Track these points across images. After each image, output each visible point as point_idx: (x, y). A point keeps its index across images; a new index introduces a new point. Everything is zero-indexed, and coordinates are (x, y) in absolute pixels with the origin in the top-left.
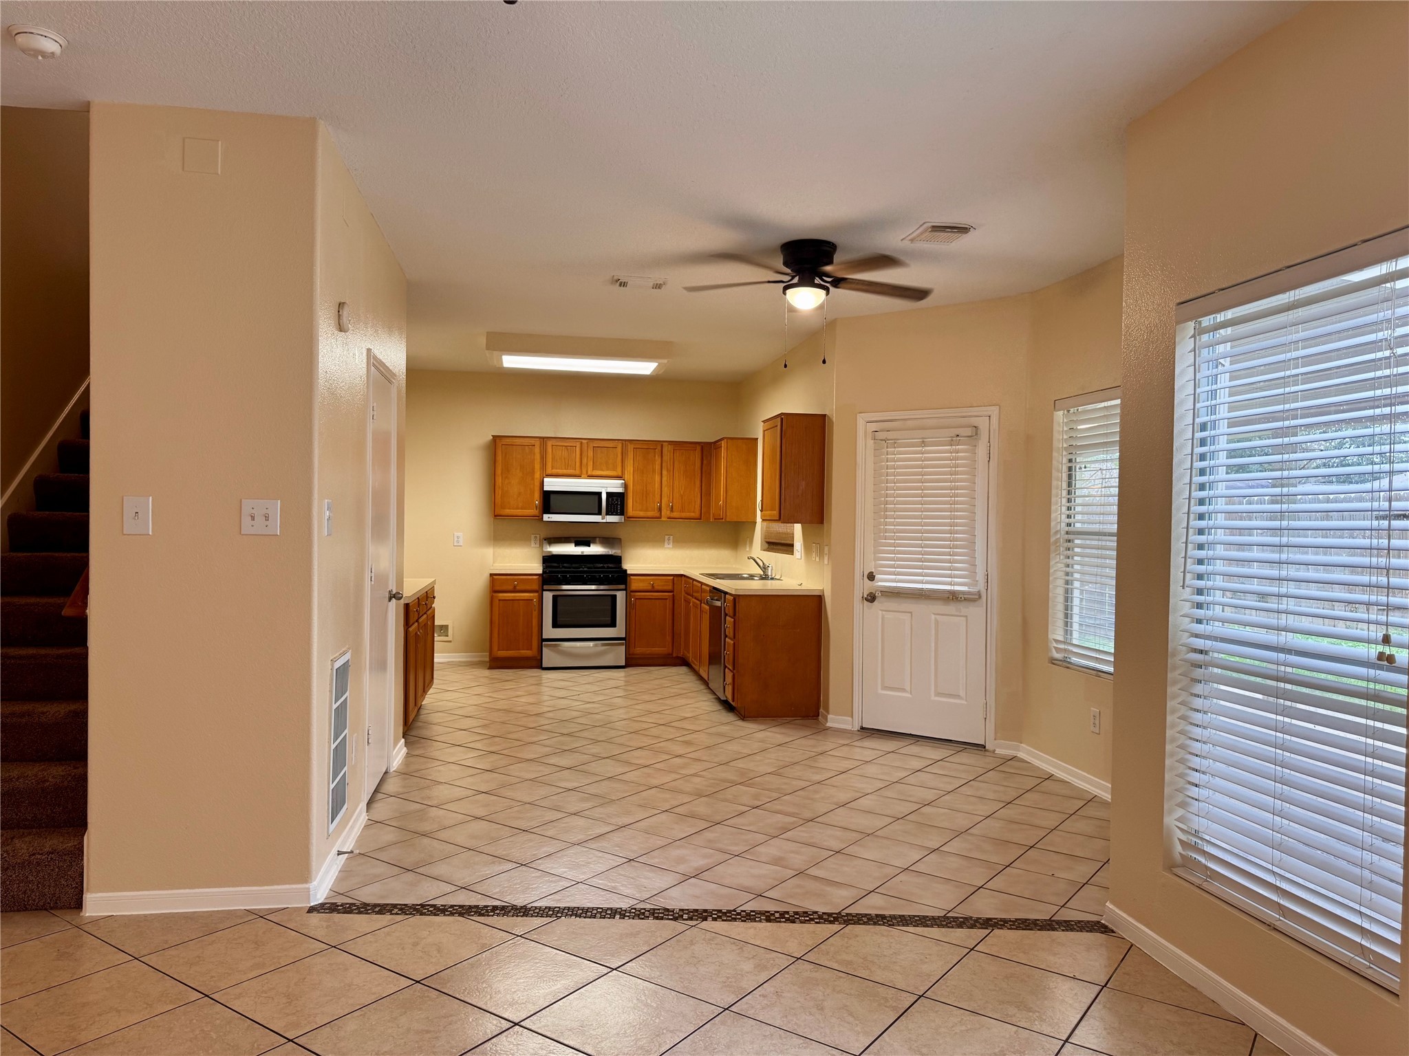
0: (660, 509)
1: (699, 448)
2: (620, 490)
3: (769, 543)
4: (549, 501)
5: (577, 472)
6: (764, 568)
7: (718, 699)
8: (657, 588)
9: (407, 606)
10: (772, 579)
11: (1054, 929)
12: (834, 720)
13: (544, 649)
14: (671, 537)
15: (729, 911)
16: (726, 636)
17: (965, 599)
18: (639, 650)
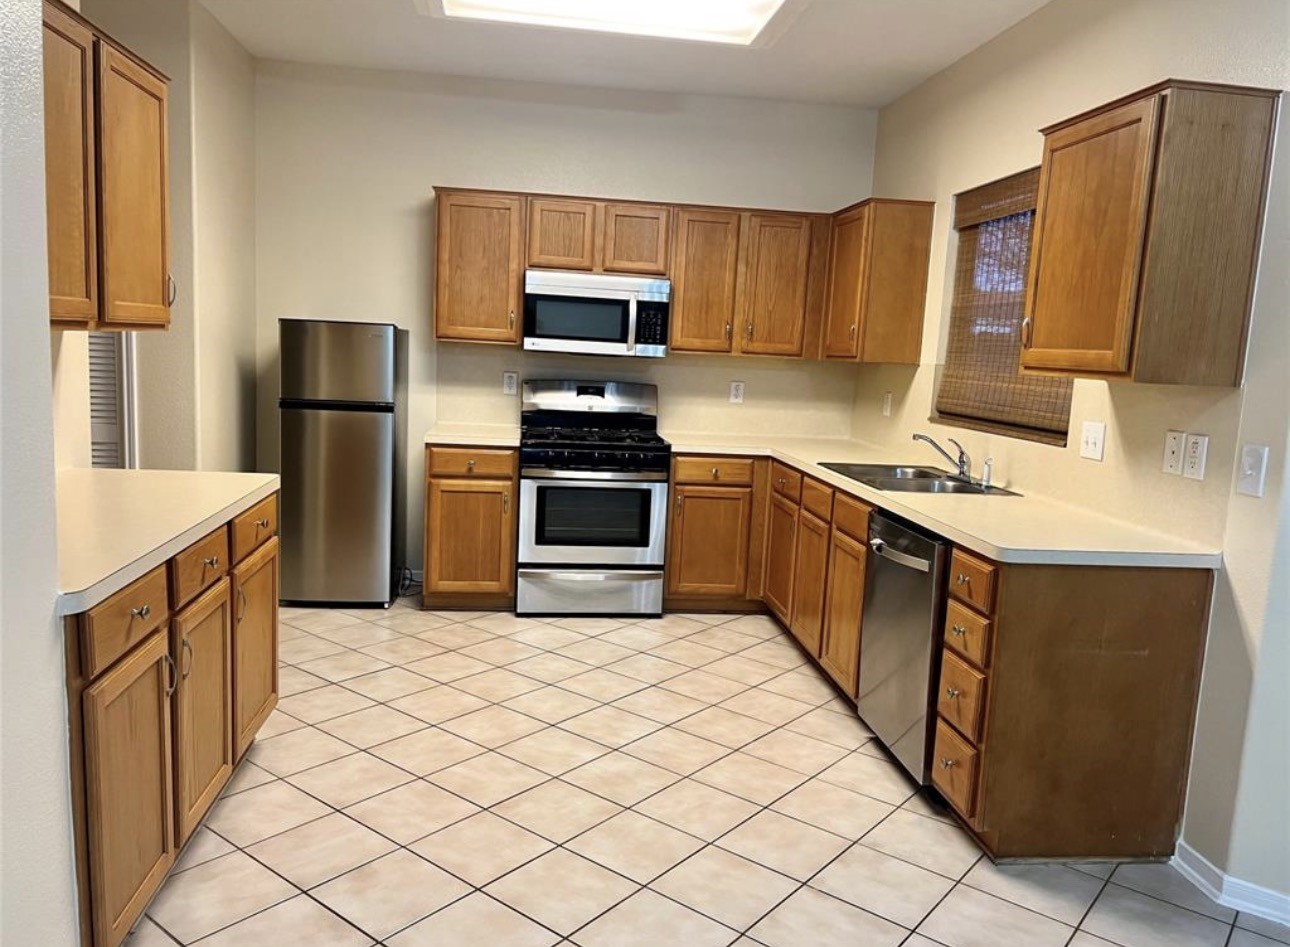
0: (730, 336)
1: (805, 224)
2: (665, 300)
3: (940, 412)
4: (533, 313)
5: (586, 263)
8: (723, 478)
13: (519, 579)
14: (742, 385)
18: (686, 586)
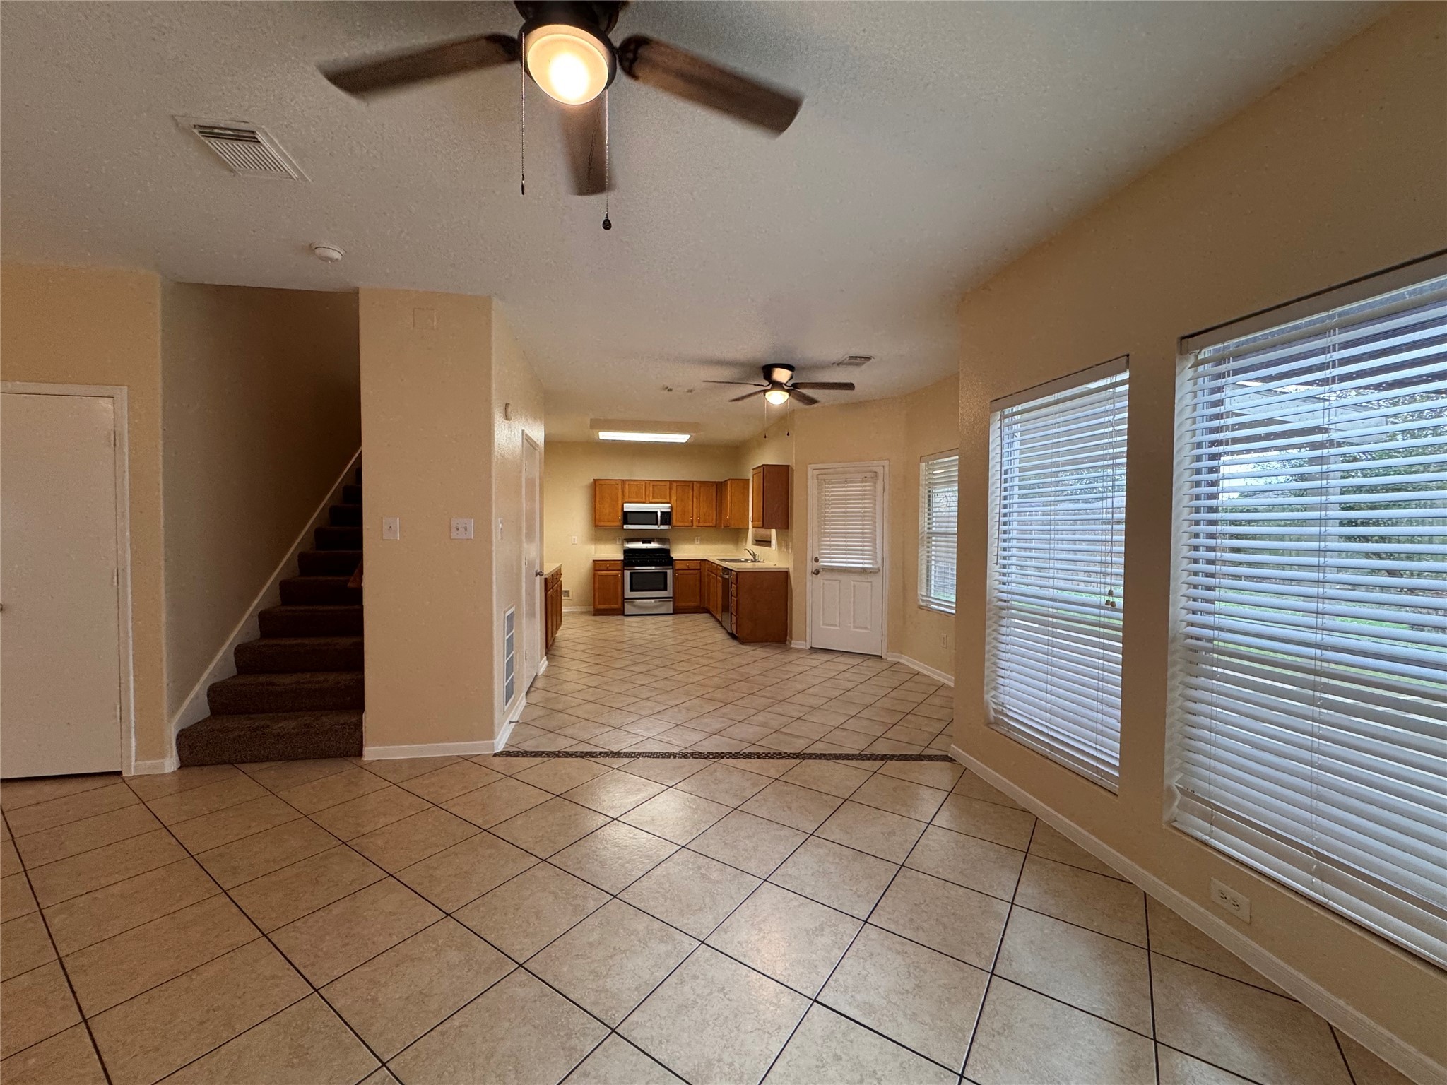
0: (692, 521)
1: (715, 486)
2: (669, 510)
3: (756, 541)
4: (627, 517)
5: (644, 500)
6: (754, 555)
7: (728, 632)
8: (691, 568)
9: (546, 579)
10: (759, 562)
11: (922, 760)
12: (795, 644)
13: (625, 604)
14: (699, 538)
15: (736, 753)
16: (732, 596)
17: (871, 572)
18: (681, 604)
